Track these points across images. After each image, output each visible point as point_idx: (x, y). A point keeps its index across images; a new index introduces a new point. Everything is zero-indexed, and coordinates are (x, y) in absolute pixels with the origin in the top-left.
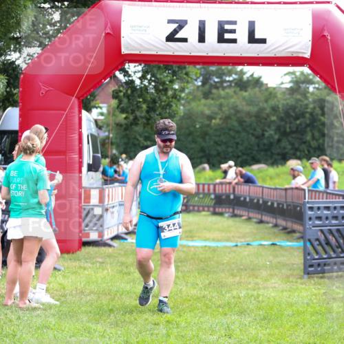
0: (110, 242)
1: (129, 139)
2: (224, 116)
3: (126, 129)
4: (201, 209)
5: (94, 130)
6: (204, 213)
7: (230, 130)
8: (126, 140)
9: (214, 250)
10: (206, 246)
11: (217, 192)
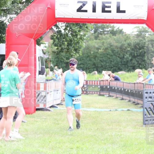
0: (49, 109)
1: (58, 59)
2: (105, 48)
3: (57, 54)
4: (93, 93)
5: (42, 55)
6: (95, 95)
7: (108, 54)
8: (57, 59)
9: (100, 112)
10: (96, 111)
11: (101, 85)
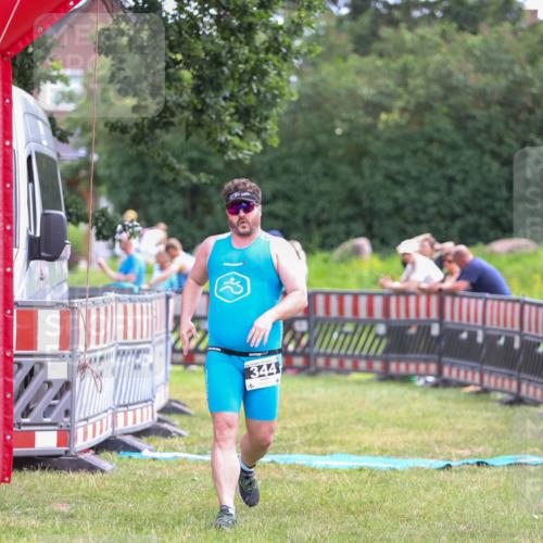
0: (90, 457)
1: (144, 165)
2: (413, 101)
3: (137, 140)
4: (348, 364)
5: (47, 145)
6: (356, 376)
7: (430, 140)
8: (136, 171)
9: (384, 479)
10: (361, 469)
11: (393, 316)
